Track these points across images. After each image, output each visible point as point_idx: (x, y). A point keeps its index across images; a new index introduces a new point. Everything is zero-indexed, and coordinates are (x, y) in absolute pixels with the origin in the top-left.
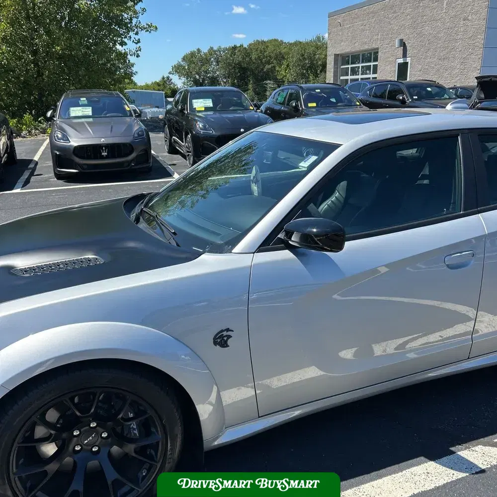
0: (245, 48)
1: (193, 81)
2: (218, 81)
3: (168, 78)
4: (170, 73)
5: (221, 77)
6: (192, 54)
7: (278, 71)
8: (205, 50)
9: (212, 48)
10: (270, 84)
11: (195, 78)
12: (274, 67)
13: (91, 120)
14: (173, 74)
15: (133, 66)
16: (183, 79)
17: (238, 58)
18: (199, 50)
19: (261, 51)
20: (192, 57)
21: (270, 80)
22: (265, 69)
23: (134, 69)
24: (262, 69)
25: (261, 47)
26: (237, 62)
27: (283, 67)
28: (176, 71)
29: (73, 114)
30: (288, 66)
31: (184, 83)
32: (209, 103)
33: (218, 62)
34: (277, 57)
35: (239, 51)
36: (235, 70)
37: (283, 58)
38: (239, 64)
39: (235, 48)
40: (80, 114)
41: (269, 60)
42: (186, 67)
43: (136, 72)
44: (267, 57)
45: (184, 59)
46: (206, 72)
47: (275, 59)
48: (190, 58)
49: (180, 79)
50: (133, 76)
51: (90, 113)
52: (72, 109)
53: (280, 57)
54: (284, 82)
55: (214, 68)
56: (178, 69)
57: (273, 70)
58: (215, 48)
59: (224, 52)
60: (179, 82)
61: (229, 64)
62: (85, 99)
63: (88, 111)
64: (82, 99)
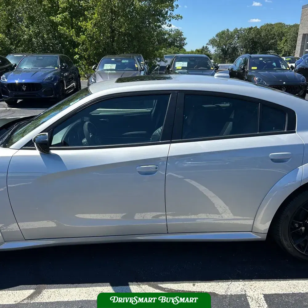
0: (258, 29)
1: (221, 50)
2: (237, 50)
3: (206, 47)
4: (207, 44)
5: (239, 47)
6: (223, 33)
7: (279, 44)
8: (232, 30)
9: (236, 29)
10: (271, 52)
11: (223, 47)
12: (276, 41)
13: (115, 71)
14: (209, 45)
15: (185, 40)
16: (215, 48)
17: (252, 35)
18: (228, 30)
19: (268, 31)
20: (223, 34)
21: (272, 50)
22: (269, 43)
23: (185, 41)
24: (268, 43)
25: (269, 28)
26: (251, 38)
27: (282, 41)
28: (211, 43)
29: (105, 68)
30: (286, 41)
31: (215, 51)
32: (185, 64)
33: (239, 38)
34: (279, 35)
35: (254, 30)
36: (249, 43)
37: (283, 35)
38: (253, 39)
39: (251, 29)
40: (109, 68)
41: (274, 37)
42: (218, 41)
43: (186, 43)
44: (272, 35)
45: (217, 36)
46: (231, 44)
47: (278, 36)
48: (221, 35)
49: (213, 48)
50: (184, 46)
51: (114, 68)
52: (105, 65)
53: (281, 35)
54: (282, 51)
55: (236, 41)
56: (213, 42)
57: (275, 44)
58: (239, 29)
59: (244, 31)
60: (212, 50)
61: (246, 39)
62: (114, 59)
63: (114, 66)
64: (112, 59)
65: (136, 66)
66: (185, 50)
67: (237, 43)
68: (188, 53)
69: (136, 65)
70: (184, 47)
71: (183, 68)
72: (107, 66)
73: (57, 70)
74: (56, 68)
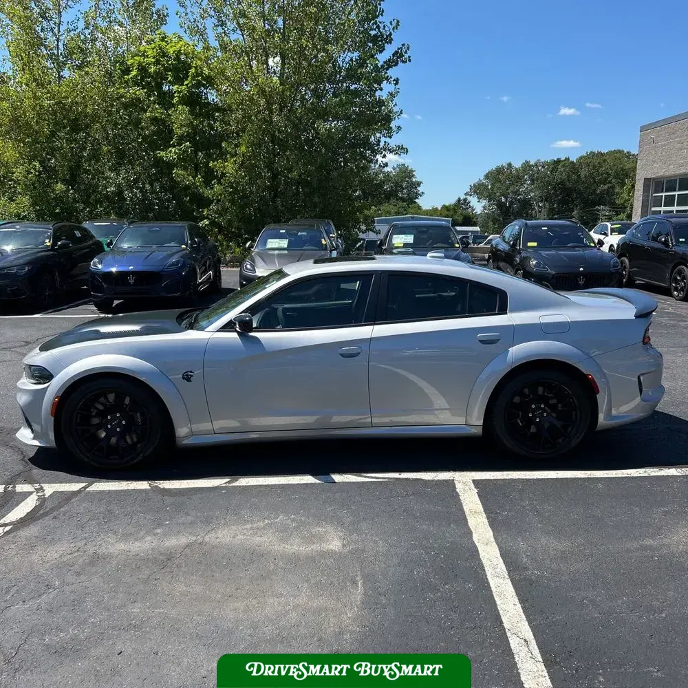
0: (572, 162)
1: (497, 205)
2: (531, 205)
3: (465, 200)
4: (466, 194)
5: (535, 200)
6: (499, 171)
7: (618, 193)
8: (517, 164)
9: (527, 162)
10: (603, 210)
11: (500, 201)
12: (613, 187)
13: (286, 252)
14: (471, 195)
15: (419, 186)
16: (484, 202)
17: (561, 174)
18: (510, 165)
19: (594, 167)
20: (499, 174)
21: (606, 205)
22: (598, 191)
23: (420, 189)
24: (595, 190)
25: (596, 161)
26: (559, 180)
27: (625, 187)
28: (475, 192)
29: (269, 246)
31: (484, 208)
32: (410, 239)
33: (533, 181)
34: (618, 175)
35: (564, 166)
36: (556, 191)
37: (627, 175)
38: (562, 183)
39: (558, 162)
40: (276, 246)
41: (606, 179)
42: (490, 187)
43: (423, 193)
44: (602, 174)
45: (487, 177)
46: (517, 193)
47: (615, 177)
49: (478, 201)
50: (417, 198)
51: (286, 246)
52: (269, 240)
53: (623, 175)
54: (625, 208)
55: (527, 188)
56: (478, 190)
57: (610, 192)
58: (532, 163)
59: (543, 167)
60: (478, 206)
61: (549, 183)
62: (284, 231)
63: (284, 243)
64: (281, 231)
65: (324, 242)
66: (419, 208)
67: (528, 190)
68: (426, 212)
69: (323, 240)
70: (417, 200)
71: (406, 245)
72: (273, 243)
73: (184, 250)
74: (183, 246)
